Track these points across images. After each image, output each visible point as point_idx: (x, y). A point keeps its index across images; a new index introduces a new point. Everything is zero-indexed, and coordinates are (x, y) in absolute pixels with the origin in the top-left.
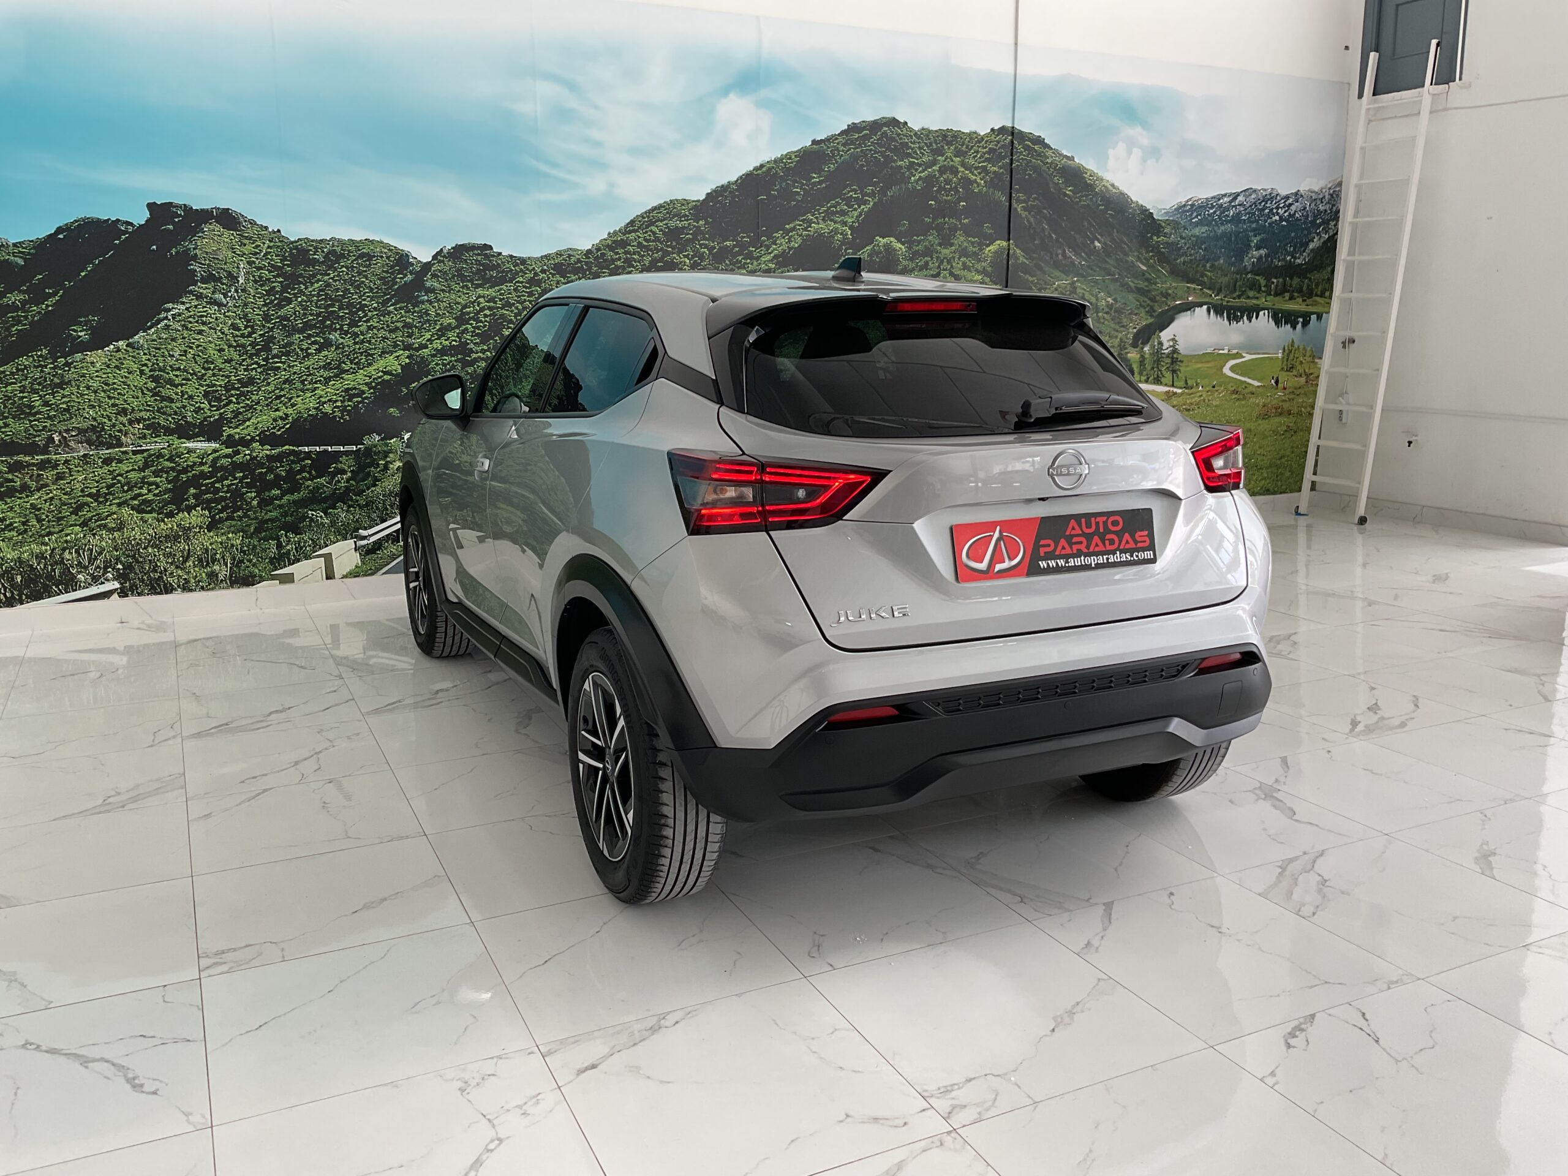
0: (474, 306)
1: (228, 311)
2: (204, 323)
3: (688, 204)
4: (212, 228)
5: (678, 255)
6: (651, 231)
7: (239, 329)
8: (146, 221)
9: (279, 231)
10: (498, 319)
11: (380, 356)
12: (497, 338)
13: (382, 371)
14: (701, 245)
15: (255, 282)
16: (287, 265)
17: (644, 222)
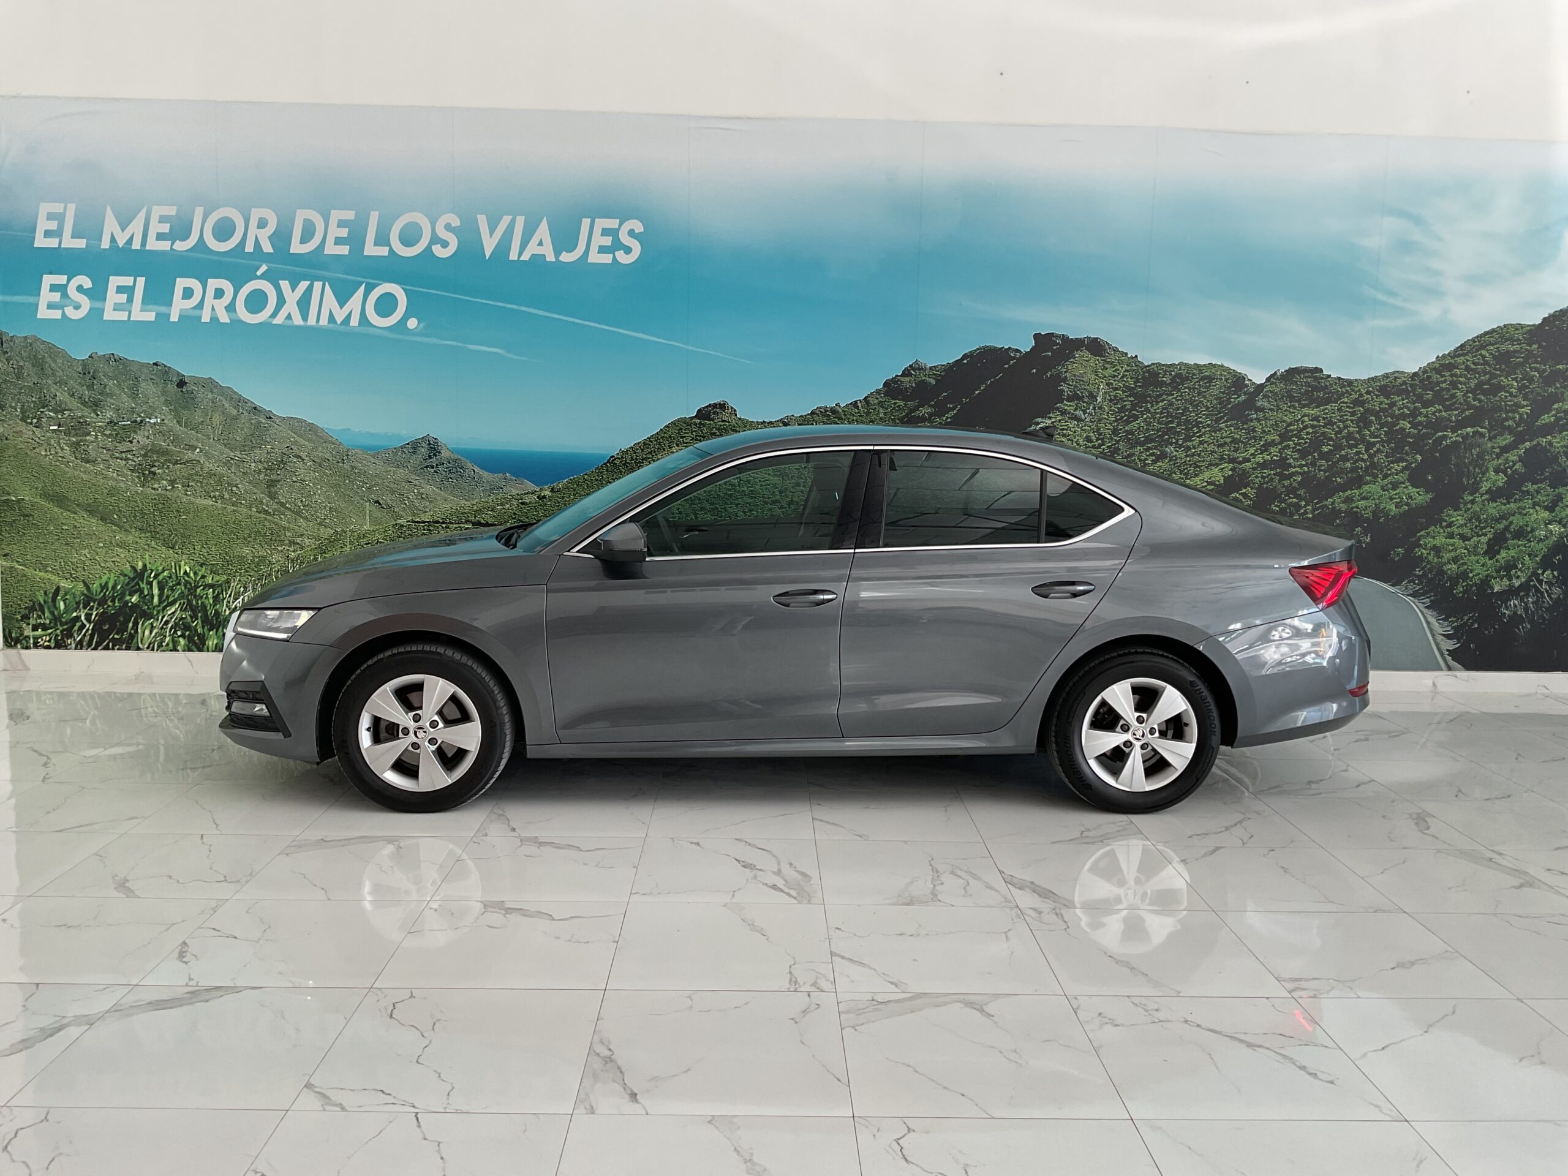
0: (1298, 424)
1: (1085, 426)
2: (1064, 435)
3: (1522, 328)
4: (1083, 354)
5: (1506, 378)
6: (1481, 355)
7: (1091, 441)
8: (1031, 349)
9: (1136, 356)
10: (1319, 436)
11: (1207, 468)
12: (1316, 454)
13: (1207, 482)
14: (1531, 368)
15: (1111, 400)
16: (1138, 386)
17: (1477, 346)
